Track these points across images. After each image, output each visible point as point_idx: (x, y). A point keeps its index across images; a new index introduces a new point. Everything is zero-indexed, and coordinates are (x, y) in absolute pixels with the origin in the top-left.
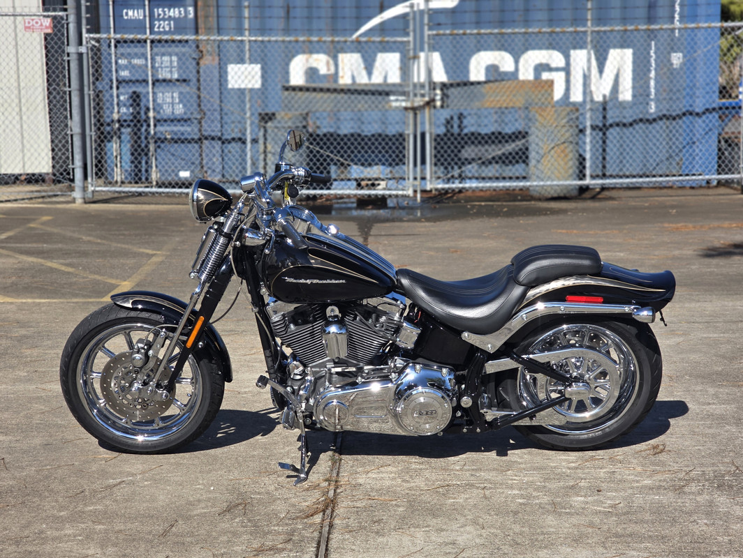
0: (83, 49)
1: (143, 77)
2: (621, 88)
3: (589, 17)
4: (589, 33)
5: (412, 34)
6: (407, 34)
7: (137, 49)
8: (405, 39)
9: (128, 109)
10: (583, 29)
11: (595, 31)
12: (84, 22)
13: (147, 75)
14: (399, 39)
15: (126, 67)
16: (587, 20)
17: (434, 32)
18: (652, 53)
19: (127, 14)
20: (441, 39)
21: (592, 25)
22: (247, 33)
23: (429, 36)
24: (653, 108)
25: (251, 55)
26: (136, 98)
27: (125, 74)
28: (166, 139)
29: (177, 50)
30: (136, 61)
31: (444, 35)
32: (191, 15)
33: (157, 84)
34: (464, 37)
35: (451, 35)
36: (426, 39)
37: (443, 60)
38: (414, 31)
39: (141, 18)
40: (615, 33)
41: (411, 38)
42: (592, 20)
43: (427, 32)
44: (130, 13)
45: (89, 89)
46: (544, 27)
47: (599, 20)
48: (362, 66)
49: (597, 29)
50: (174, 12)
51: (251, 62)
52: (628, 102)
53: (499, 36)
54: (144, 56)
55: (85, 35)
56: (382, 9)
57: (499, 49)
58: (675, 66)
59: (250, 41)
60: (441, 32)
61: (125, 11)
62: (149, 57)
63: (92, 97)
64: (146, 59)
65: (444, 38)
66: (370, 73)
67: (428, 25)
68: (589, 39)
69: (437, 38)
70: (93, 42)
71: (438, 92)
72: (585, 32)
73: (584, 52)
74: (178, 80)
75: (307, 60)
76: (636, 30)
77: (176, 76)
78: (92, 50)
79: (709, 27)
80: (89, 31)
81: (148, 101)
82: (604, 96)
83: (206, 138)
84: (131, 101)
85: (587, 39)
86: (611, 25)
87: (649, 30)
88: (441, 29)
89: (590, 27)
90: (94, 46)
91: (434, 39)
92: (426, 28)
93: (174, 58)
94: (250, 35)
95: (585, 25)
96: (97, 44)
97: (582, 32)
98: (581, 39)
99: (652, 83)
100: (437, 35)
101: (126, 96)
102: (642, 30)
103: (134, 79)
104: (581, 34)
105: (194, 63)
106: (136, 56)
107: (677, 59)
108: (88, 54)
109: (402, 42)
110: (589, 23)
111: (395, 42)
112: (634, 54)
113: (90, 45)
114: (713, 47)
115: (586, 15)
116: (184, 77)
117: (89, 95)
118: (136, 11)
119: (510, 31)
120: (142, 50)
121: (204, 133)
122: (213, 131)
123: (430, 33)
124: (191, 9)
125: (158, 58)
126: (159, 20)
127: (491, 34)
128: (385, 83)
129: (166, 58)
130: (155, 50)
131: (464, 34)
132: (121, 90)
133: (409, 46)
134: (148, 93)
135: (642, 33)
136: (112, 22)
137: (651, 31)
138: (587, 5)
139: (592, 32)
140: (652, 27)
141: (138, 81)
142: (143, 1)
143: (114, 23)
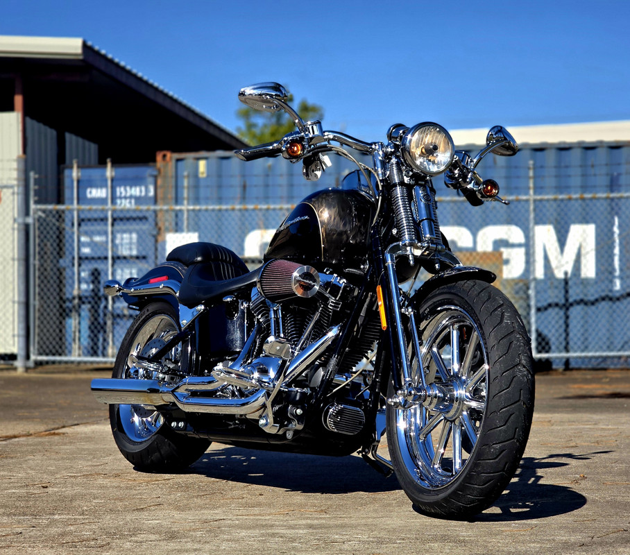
0: (30, 220)
1: (105, 254)
3: (531, 185)
4: (531, 201)
7: (99, 227)
9: (88, 286)
10: (524, 197)
11: (537, 200)
12: (32, 193)
13: (107, 252)
15: (86, 245)
16: (529, 188)
18: (616, 230)
19: (91, 192)
21: (534, 194)
22: (185, 202)
24: (618, 285)
25: (188, 224)
26: (96, 275)
27: (86, 251)
28: (124, 316)
29: (137, 227)
30: (97, 239)
32: (152, 193)
33: (118, 261)
39: (103, 196)
42: (534, 188)
44: (94, 191)
45: (34, 259)
49: (539, 197)
50: (136, 191)
51: (189, 231)
52: (591, 279)
54: (106, 233)
55: (33, 206)
59: (188, 211)
61: (88, 190)
62: (110, 234)
63: (37, 267)
64: (107, 237)
68: (532, 207)
70: (40, 213)
72: (527, 201)
74: (137, 258)
75: (262, 236)
77: (134, 253)
78: (38, 220)
80: (36, 202)
81: (108, 277)
82: (566, 273)
84: (92, 278)
85: (529, 207)
87: (610, 198)
89: (531, 195)
90: (40, 217)
93: (134, 236)
94: (188, 204)
95: (527, 193)
96: (43, 215)
97: (523, 200)
98: (523, 207)
99: (616, 260)
101: (87, 273)
103: (96, 256)
104: (523, 203)
105: (153, 240)
106: (99, 233)
108: (34, 224)
110: (531, 192)
113: (36, 216)
115: (528, 183)
116: (144, 253)
117: (34, 266)
118: (99, 190)
120: (104, 228)
124: (152, 189)
125: (119, 236)
126: (121, 198)
129: (125, 236)
130: (117, 227)
132: (83, 266)
134: (107, 269)
135: (602, 201)
136: (75, 201)
137: (612, 199)
138: (528, 173)
139: (535, 201)
140: (612, 195)
141: (99, 258)
142: (106, 180)
143: (78, 203)
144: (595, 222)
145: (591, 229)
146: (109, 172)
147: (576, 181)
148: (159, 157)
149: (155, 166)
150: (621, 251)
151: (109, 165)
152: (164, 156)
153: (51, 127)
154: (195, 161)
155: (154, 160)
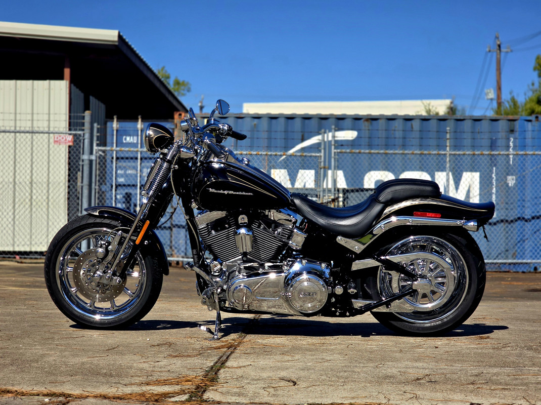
0: (93, 157)
1: (134, 183)
2: (471, 195)
3: (448, 144)
4: (448, 155)
5: (323, 151)
6: (320, 151)
7: (131, 164)
8: (318, 155)
9: (122, 205)
10: (443, 153)
11: (452, 154)
12: (95, 138)
13: (137, 182)
14: (314, 154)
15: (122, 176)
16: (447, 146)
17: (339, 151)
18: (493, 176)
19: (126, 139)
20: (343, 155)
21: (450, 150)
23: (335, 153)
24: (495, 214)
26: (127, 198)
27: (121, 180)
30: (129, 172)
31: (345, 153)
34: (360, 155)
35: (350, 153)
36: (333, 155)
37: (345, 176)
38: (325, 149)
39: (135, 142)
40: (466, 156)
41: (322, 154)
42: (450, 146)
43: (333, 150)
44: (128, 138)
45: (96, 185)
46: (416, 150)
47: (455, 147)
48: (288, 178)
49: (453, 153)
53: (384, 155)
54: (135, 168)
55: (95, 148)
56: (303, 140)
57: (384, 170)
58: (510, 185)
60: (344, 151)
61: (124, 137)
62: (139, 169)
63: (97, 191)
64: (137, 170)
65: (345, 155)
66: (293, 183)
67: (334, 145)
68: (448, 159)
69: (340, 154)
70: (101, 153)
71: (341, 195)
72: (445, 155)
73: (445, 174)
76: (481, 154)
78: (99, 158)
79: (534, 154)
80: (98, 145)
81: (136, 200)
83: (174, 227)
84: (124, 200)
85: (446, 159)
86: (464, 150)
87: (491, 155)
88: (344, 149)
89: (448, 151)
90: (101, 155)
91: (338, 155)
92: (333, 147)
95: (445, 150)
96: (103, 154)
97: (442, 154)
98: (442, 159)
100: (340, 152)
101: (121, 196)
102: (486, 154)
103: (126, 184)
104: (442, 156)
106: (130, 168)
107: (511, 181)
108: (96, 161)
109: (316, 157)
110: (448, 149)
111: (311, 156)
112: (481, 177)
113: (98, 155)
114: (537, 168)
115: (446, 143)
117: (95, 189)
118: (132, 138)
119: (391, 152)
120: (133, 164)
121: (173, 223)
122: (179, 221)
123: (336, 151)
125: (145, 170)
127: (378, 153)
128: (305, 188)
130: (143, 164)
131: (360, 153)
132: (118, 192)
133: (321, 159)
134: (136, 194)
135: (486, 156)
136: (115, 145)
137: (493, 155)
138: (446, 136)
139: (450, 155)
140: (493, 153)
141: (129, 185)
142: (138, 131)
143: (117, 146)
144: (480, 171)
145: (476, 175)
146: (140, 125)
147: (468, 142)
148: (176, 116)
149: (173, 122)
150: (497, 191)
151: (140, 120)
152: (180, 115)
153: (82, 92)
154: (202, 119)
155: (173, 118)
